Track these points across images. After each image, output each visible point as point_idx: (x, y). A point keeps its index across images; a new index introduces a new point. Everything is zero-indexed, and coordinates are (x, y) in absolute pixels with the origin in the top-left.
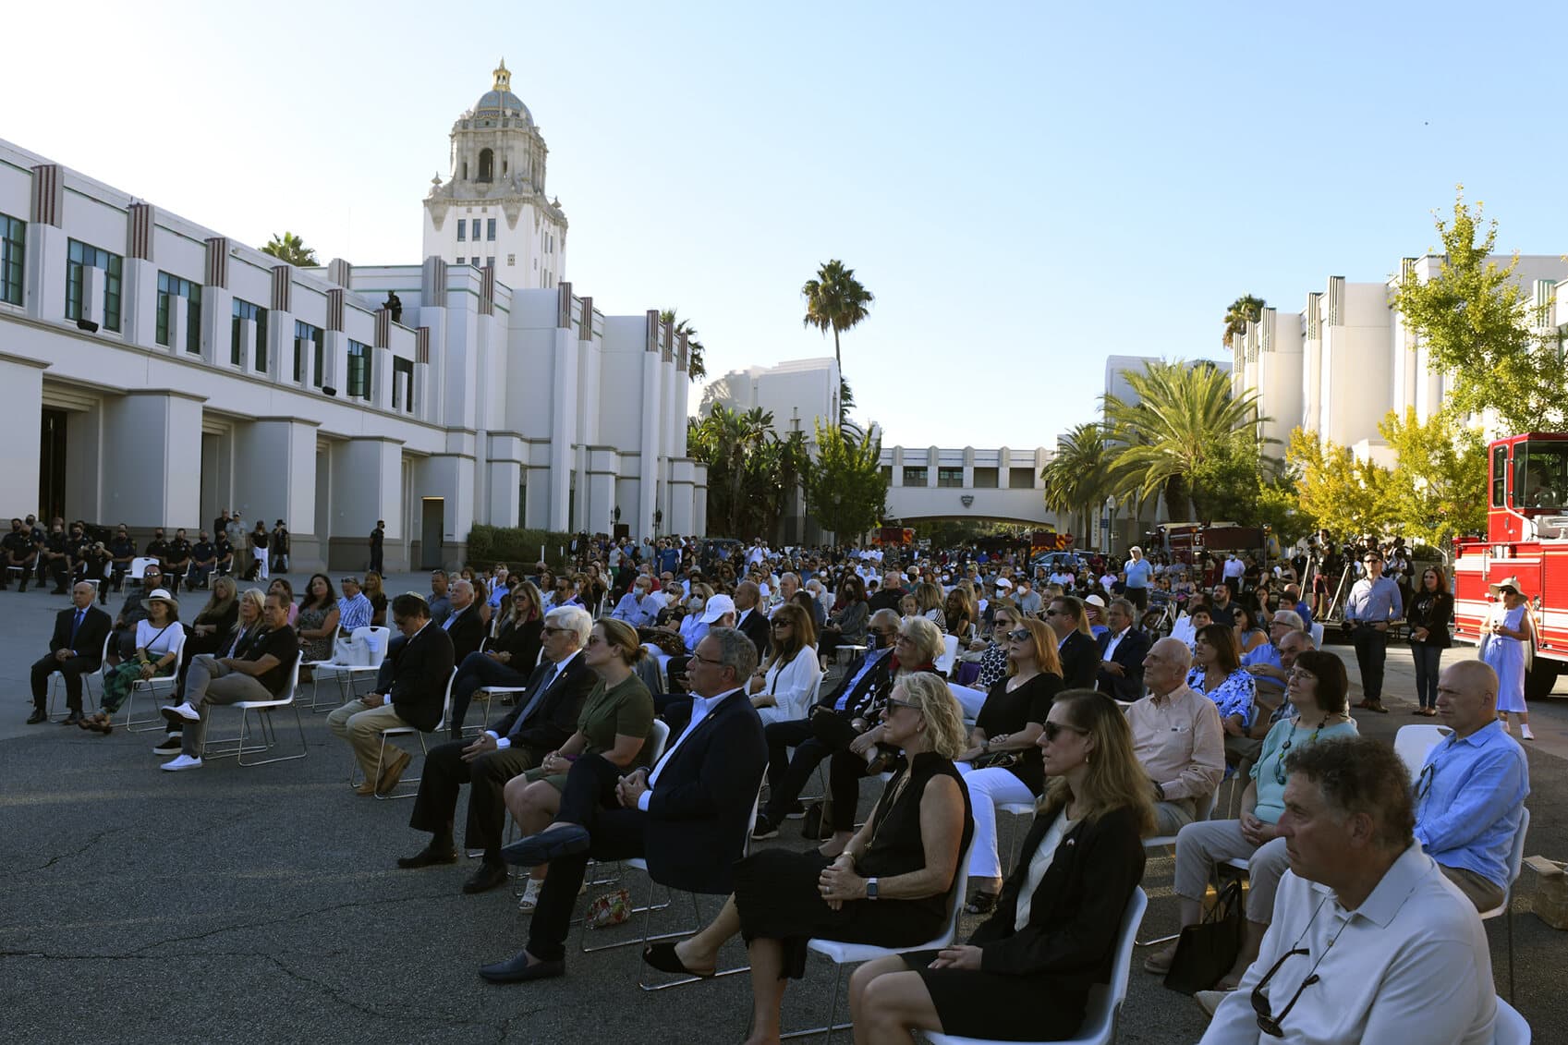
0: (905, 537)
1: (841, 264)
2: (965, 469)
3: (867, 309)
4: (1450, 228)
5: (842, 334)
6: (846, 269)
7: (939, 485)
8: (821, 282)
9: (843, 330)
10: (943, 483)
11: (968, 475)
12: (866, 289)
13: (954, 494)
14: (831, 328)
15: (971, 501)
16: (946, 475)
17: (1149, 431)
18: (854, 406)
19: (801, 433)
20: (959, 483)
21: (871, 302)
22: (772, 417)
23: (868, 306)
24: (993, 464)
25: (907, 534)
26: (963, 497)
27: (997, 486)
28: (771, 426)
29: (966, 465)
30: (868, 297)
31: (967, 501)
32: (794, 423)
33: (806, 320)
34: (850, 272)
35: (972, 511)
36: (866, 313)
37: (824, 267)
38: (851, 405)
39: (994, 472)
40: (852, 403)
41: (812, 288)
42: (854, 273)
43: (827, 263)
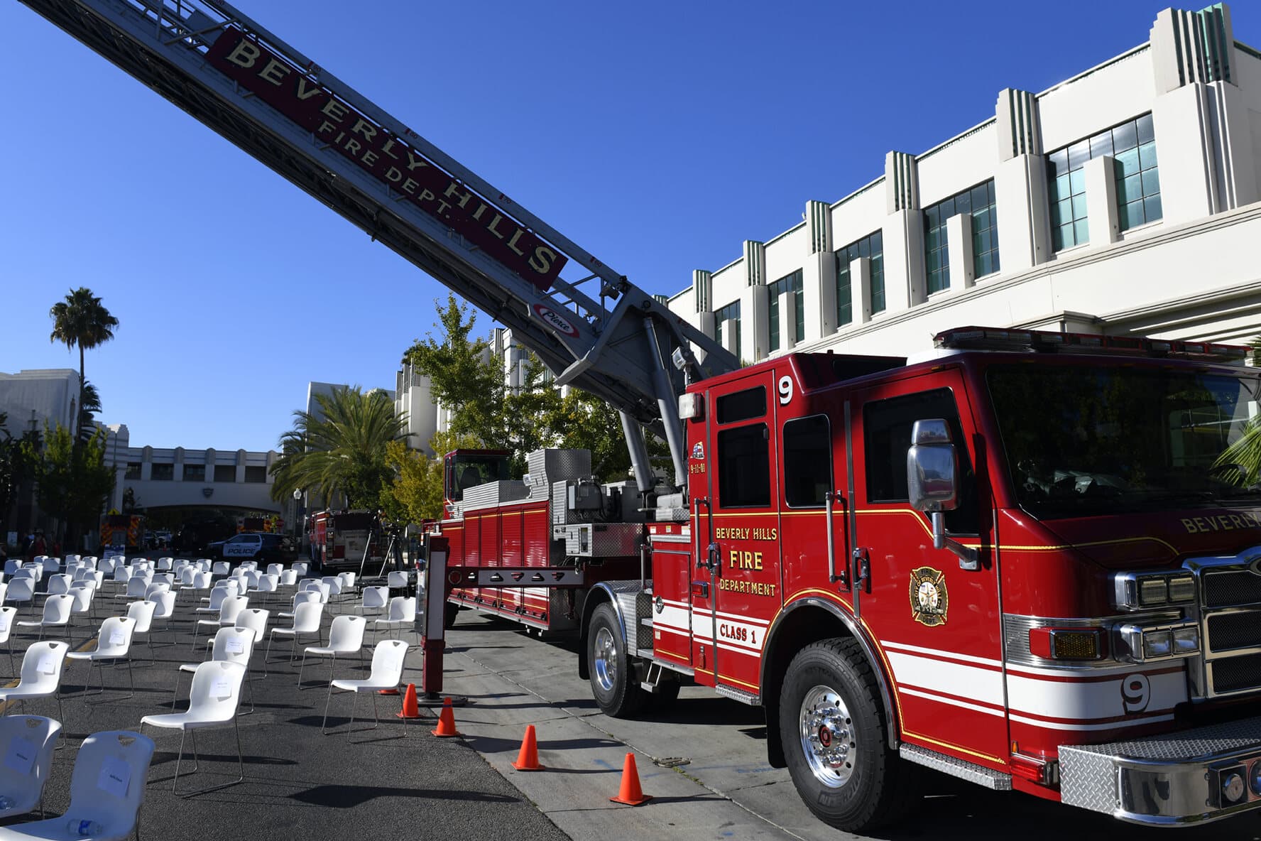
0: (132, 522)
1: (90, 293)
2: (207, 466)
3: (112, 331)
4: (446, 312)
5: (87, 352)
6: (93, 297)
7: (184, 480)
8: (69, 305)
9: (88, 349)
10: (187, 477)
11: (210, 471)
12: (112, 314)
13: (197, 486)
14: (76, 345)
15: (212, 493)
16: (190, 471)
17: (329, 441)
18: (101, 412)
19: (37, 432)
20: (201, 478)
21: (115, 326)
22: (6, 417)
23: (113, 329)
24: (231, 463)
25: (134, 520)
26: (204, 490)
27: (234, 481)
28: (4, 425)
29: (208, 463)
30: (113, 321)
31: (208, 493)
32: (31, 424)
33: (52, 336)
34: (98, 300)
35: (213, 501)
36: (111, 334)
37: (73, 292)
38: (97, 410)
39: (233, 469)
40: (99, 408)
41: (60, 309)
42: (101, 301)
43: (76, 289)
